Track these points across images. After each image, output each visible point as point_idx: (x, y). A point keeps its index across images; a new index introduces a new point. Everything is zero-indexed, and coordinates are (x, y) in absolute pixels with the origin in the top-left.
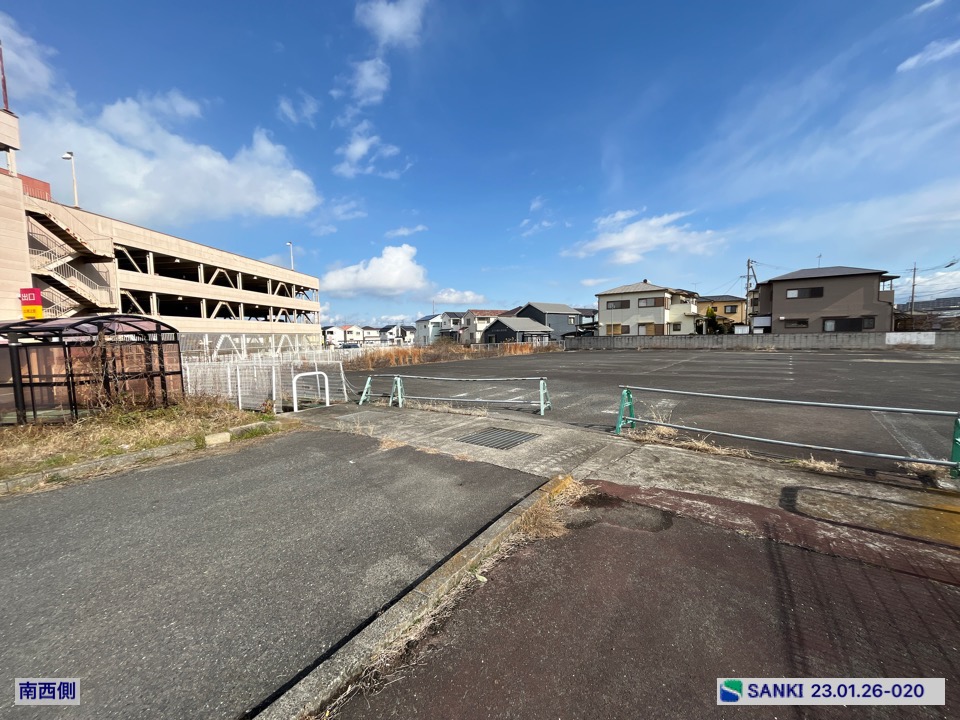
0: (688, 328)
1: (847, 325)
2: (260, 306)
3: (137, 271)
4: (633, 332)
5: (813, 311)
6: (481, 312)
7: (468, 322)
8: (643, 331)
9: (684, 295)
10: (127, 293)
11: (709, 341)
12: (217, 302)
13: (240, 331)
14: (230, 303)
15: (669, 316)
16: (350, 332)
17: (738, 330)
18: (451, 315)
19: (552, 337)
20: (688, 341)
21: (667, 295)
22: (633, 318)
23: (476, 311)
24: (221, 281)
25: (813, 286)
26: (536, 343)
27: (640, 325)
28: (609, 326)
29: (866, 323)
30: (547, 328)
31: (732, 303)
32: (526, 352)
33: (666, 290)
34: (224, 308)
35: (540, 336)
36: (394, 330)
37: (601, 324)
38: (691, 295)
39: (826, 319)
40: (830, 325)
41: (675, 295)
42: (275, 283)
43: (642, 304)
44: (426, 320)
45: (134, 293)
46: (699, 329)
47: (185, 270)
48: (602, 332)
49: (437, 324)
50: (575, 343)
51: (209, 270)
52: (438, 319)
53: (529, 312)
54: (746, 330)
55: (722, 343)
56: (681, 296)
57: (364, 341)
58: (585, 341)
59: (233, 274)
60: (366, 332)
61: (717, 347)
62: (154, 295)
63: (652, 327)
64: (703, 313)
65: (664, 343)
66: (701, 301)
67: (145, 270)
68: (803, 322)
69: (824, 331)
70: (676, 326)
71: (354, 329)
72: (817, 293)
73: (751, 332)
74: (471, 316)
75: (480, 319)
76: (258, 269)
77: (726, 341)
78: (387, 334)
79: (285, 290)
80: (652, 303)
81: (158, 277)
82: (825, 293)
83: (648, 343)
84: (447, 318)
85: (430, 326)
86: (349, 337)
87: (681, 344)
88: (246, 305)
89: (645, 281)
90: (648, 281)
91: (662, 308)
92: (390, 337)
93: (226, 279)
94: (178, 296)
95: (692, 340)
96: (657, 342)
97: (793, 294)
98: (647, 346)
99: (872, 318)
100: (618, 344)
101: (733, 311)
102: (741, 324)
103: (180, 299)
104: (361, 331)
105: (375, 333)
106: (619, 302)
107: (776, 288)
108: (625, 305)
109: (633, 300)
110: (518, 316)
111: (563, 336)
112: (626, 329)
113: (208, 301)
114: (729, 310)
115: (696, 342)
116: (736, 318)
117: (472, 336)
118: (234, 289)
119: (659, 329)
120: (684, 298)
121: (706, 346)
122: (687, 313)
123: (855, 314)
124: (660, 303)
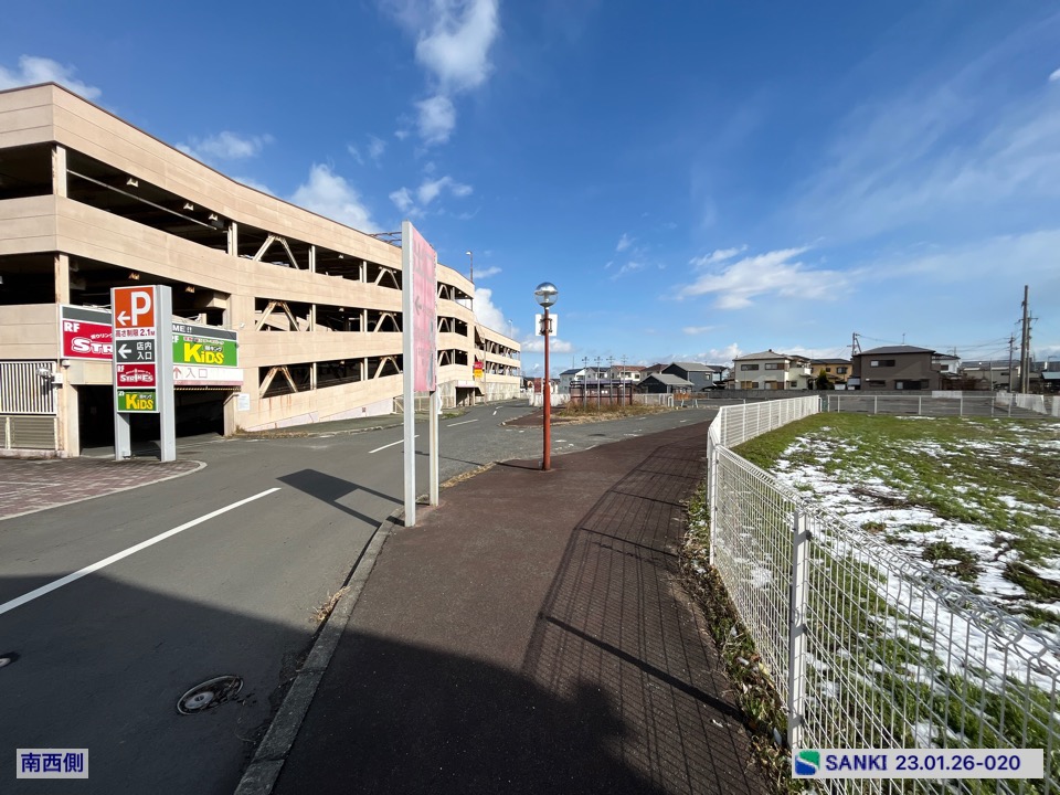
0: (803, 384)
1: (912, 386)
2: (503, 364)
4: (761, 387)
5: (889, 375)
6: (625, 367)
7: (612, 375)
8: (768, 386)
9: (799, 361)
13: (497, 381)
14: (495, 363)
15: (788, 376)
17: (838, 387)
18: (595, 369)
19: (694, 389)
21: (787, 362)
22: (761, 377)
23: (619, 367)
25: (888, 358)
27: (767, 382)
28: (743, 382)
29: (924, 384)
30: (689, 383)
31: (841, 363)
33: (786, 358)
34: (493, 367)
35: (686, 388)
38: (805, 360)
39: (897, 381)
40: (900, 385)
41: (793, 361)
42: (506, 349)
43: (768, 366)
44: (571, 373)
46: (810, 386)
48: (738, 387)
49: (582, 377)
50: (717, 393)
51: (491, 344)
52: (582, 373)
53: (674, 369)
56: (797, 361)
59: (497, 345)
63: (776, 383)
64: (816, 375)
65: (784, 395)
66: (815, 363)
68: (882, 383)
69: (896, 388)
70: (794, 383)
72: (891, 363)
73: (846, 388)
74: (613, 370)
75: (623, 373)
76: (503, 340)
80: (775, 367)
82: (896, 363)
83: (772, 394)
84: (592, 372)
85: (575, 379)
88: (499, 364)
89: (770, 351)
90: (773, 351)
91: (783, 370)
93: (494, 348)
96: (779, 394)
97: (875, 364)
99: (927, 381)
100: (750, 395)
101: (844, 372)
102: (840, 383)
106: (750, 365)
107: (863, 358)
108: (755, 368)
109: (762, 365)
110: (665, 372)
111: (703, 390)
112: (756, 385)
113: (490, 363)
114: (840, 370)
118: (497, 354)
119: (780, 385)
120: (800, 363)
122: (802, 374)
123: (916, 378)
124: (781, 367)
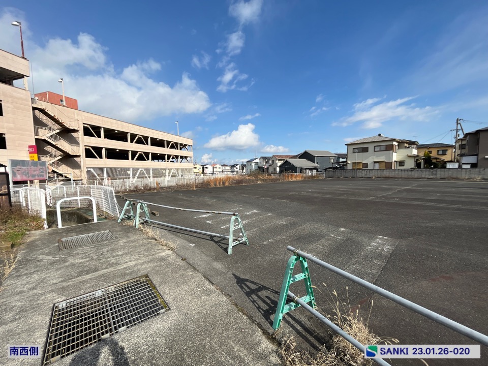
0: (410, 164)
2: (160, 154)
3: (95, 137)
4: (370, 167)
6: (280, 156)
7: (273, 162)
8: (377, 166)
9: (407, 143)
10: (90, 148)
11: (426, 173)
12: (137, 152)
13: (149, 167)
14: (144, 153)
15: (396, 157)
16: (216, 167)
17: (449, 166)
18: (264, 158)
19: (319, 170)
20: (410, 173)
21: (395, 143)
22: (370, 159)
23: (277, 156)
24: (140, 141)
26: (309, 173)
27: (375, 162)
28: (354, 163)
30: (316, 165)
31: (444, 148)
32: (299, 179)
33: (394, 140)
34: (141, 155)
35: (311, 169)
36: (238, 167)
37: (349, 162)
38: (412, 143)
41: (401, 144)
42: (168, 142)
43: (377, 149)
44: (251, 161)
45: (94, 148)
46: (418, 165)
47: (121, 136)
48: (350, 167)
49: (257, 163)
50: (331, 174)
51: (133, 136)
52: (257, 161)
53: (306, 156)
54: (456, 165)
55: (436, 174)
56: (405, 144)
57: (222, 172)
58: (338, 172)
59: (146, 138)
60: (223, 167)
61: (432, 177)
62: (104, 149)
63: (384, 164)
64: (422, 154)
65: (392, 174)
66: (420, 147)
67: (99, 136)
70: (401, 163)
71: (218, 166)
73: (460, 167)
74: (274, 158)
75: (279, 160)
76: (159, 135)
77: (440, 173)
78: (235, 168)
79: (174, 146)
80: (384, 148)
81: (106, 140)
83: (380, 174)
84: (262, 160)
85: (253, 164)
86: (215, 170)
87: (404, 175)
88: (152, 154)
89: (380, 135)
90: (382, 135)
91: (391, 151)
92: (236, 170)
93: (142, 140)
94: (117, 149)
95: (413, 172)
96: (387, 173)
98: (379, 176)
100: (360, 175)
101: (444, 153)
102: (451, 162)
103: (118, 150)
104: (221, 167)
105: (227, 168)
106: (361, 148)
107: (482, 135)
108: (365, 150)
109: (371, 147)
110: (300, 158)
111: (326, 169)
112: (366, 165)
113: (132, 152)
114: (440, 152)
115: (416, 174)
116: (446, 158)
117: (275, 169)
118: (146, 145)
119: (389, 165)
120: (407, 145)
121: (423, 176)
122: (410, 154)
124: (390, 148)
